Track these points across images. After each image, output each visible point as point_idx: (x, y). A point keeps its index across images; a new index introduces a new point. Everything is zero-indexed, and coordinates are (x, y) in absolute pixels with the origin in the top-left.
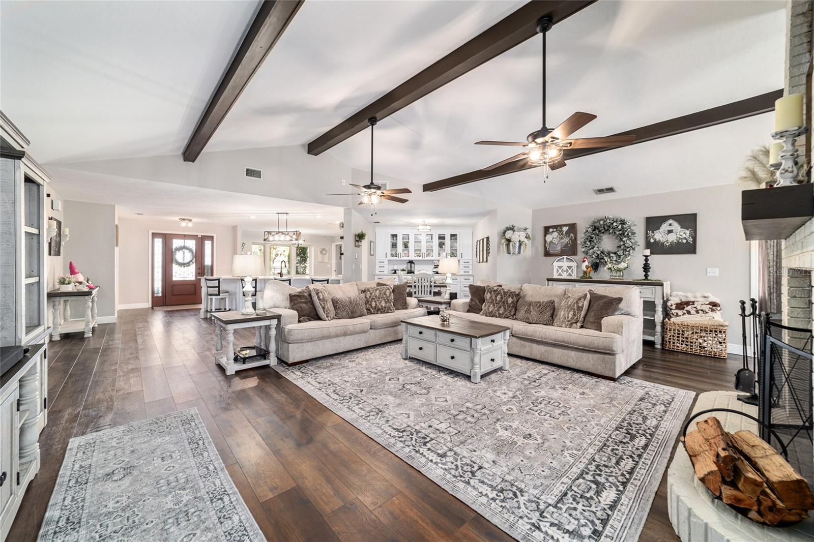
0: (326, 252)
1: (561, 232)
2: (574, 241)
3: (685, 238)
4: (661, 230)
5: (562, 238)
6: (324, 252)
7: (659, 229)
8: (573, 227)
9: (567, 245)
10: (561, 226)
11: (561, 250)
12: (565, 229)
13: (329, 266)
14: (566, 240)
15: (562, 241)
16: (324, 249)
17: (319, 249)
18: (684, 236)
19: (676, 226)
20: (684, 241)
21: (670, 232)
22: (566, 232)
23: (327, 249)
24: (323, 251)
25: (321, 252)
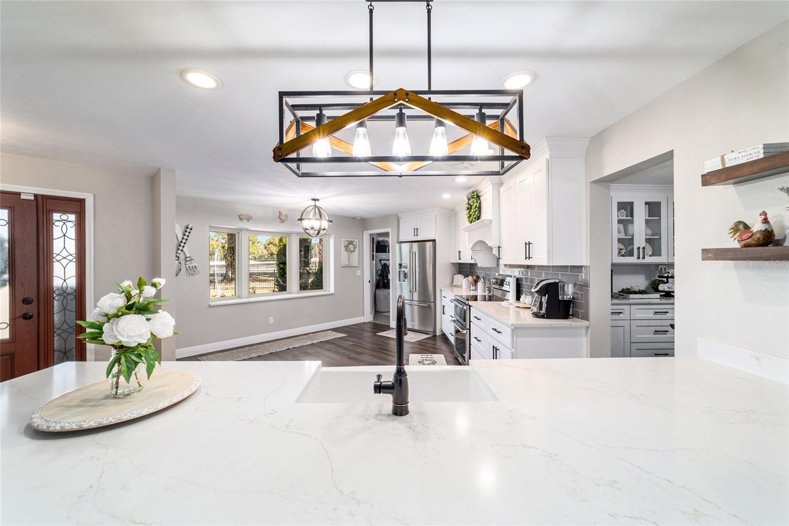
0: (355, 248)
6: (351, 247)
13: (359, 273)
16: (351, 243)
17: (343, 243)
23: (356, 241)
24: (349, 246)
25: (346, 247)
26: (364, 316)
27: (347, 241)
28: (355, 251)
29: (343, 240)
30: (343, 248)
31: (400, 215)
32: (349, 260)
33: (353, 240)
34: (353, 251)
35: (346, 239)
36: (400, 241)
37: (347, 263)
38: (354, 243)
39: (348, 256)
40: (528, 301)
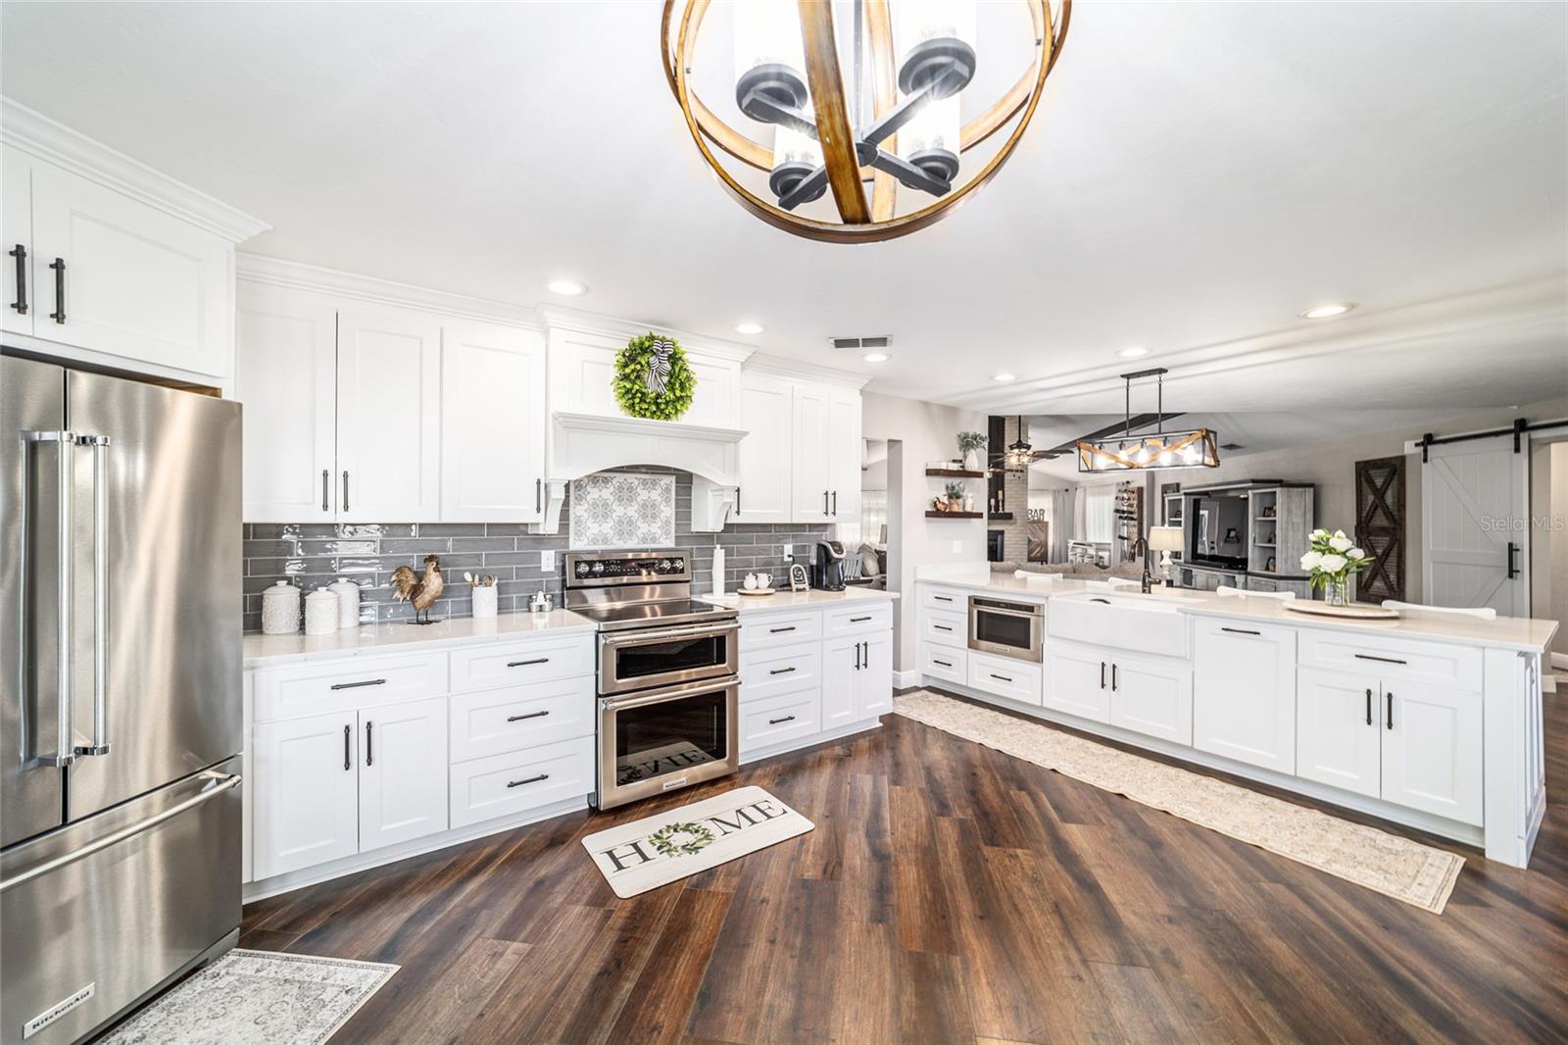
40: (764, 580)
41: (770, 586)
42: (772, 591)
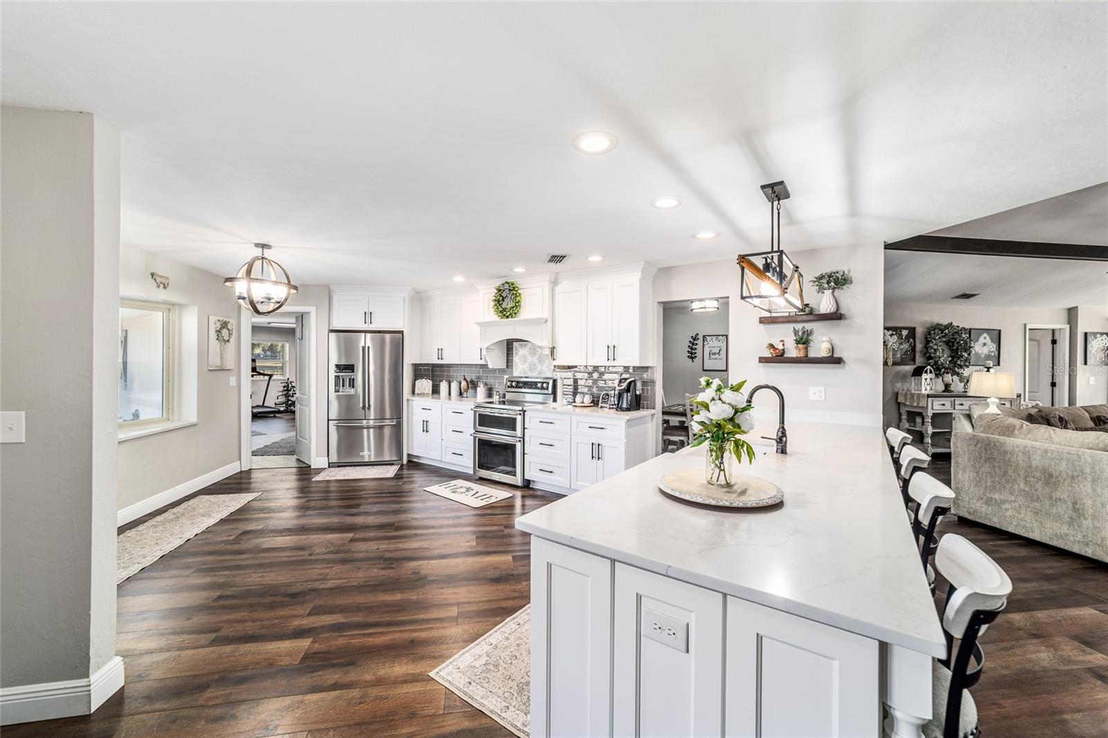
0: (230, 334)
1: (900, 336)
2: (913, 349)
3: (993, 351)
4: (979, 342)
5: (901, 343)
6: (225, 332)
7: (978, 341)
8: (912, 331)
9: (906, 353)
10: (901, 329)
11: (902, 358)
12: (905, 333)
14: (905, 346)
15: (902, 347)
16: (225, 325)
18: (993, 349)
19: (988, 340)
20: (993, 354)
21: (985, 344)
22: (906, 336)
25: (219, 332)
26: (240, 460)
27: (219, 321)
28: (231, 340)
29: (213, 319)
30: (213, 335)
31: (333, 287)
32: (221, 358)
33: (228, 320)
34: (228, 341)
35: (218, 318)
36: (331, 328)
37: (219, 364)
38: (229, 327)
39: (221, 349)
40: (587, 400)
41: (591, 403)
42: (592, 404)
